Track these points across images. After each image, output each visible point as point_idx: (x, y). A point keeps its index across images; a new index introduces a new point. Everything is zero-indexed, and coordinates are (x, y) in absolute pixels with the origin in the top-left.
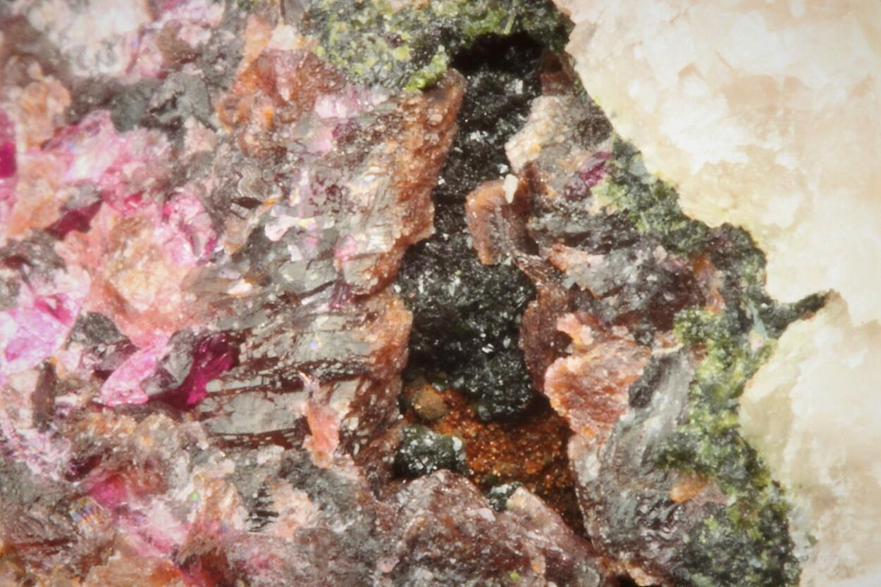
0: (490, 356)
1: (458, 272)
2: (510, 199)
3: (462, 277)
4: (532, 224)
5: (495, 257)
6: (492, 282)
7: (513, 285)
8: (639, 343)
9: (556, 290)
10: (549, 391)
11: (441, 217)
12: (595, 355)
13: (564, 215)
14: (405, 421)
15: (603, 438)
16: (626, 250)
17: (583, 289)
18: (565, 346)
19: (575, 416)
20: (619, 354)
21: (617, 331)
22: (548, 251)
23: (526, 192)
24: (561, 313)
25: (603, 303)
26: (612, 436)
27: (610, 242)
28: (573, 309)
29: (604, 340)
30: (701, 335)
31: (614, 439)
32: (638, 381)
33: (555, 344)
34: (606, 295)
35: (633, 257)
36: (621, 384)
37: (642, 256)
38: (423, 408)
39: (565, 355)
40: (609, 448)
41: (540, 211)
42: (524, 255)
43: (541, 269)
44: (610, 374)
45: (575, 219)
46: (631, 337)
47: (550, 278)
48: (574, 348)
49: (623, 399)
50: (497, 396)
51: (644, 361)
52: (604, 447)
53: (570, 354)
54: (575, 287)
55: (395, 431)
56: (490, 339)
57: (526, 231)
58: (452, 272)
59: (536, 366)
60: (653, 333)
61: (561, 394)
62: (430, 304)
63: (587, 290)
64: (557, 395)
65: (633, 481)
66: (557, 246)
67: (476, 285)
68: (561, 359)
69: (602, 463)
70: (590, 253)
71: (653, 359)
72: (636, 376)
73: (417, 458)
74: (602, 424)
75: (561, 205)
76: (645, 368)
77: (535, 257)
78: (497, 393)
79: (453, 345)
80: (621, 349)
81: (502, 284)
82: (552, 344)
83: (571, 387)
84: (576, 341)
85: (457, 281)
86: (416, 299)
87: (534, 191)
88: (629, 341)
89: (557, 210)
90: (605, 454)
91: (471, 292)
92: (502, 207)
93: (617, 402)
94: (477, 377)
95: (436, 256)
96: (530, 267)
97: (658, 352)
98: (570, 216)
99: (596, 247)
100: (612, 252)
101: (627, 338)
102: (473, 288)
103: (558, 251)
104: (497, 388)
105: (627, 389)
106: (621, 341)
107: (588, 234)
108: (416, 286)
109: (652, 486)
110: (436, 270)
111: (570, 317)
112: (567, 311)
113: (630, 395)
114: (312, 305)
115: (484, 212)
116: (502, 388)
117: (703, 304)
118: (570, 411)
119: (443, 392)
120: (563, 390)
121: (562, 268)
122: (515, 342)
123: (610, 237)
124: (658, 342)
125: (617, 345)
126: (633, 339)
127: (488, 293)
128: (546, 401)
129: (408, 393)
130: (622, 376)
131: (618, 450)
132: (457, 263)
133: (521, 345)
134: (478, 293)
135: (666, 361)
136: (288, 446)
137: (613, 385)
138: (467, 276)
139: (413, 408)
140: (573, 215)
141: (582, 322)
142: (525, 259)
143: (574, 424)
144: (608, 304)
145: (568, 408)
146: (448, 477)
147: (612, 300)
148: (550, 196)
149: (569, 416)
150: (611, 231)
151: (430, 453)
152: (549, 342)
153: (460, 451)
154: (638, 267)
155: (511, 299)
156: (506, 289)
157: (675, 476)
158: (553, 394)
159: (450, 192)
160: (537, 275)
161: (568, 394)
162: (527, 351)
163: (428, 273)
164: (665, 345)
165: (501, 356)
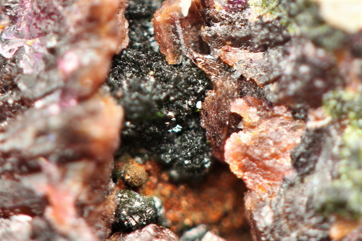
0: (179, 134)
1: (152, 73)
2: (185, 13)
3: (155, 76)
4: (205, 32)
5: (178, 59)
6: (178, 79)
7: (194, 80)
8: (295, 118)
9: (228, 81)
10: (228, 159)
11: (133, 30)
12: (261, 130)
13: (230, 23)
14: (117, 189)
15: (273, 193)
16: (280, 47)
17: (248, 79)
18: (237, 124)
19: (250, 177)
20: (280, 128)
21: (278, 110)
22: (218, 52)
23: (199, 7)
24: (233, 99)
25: (266, 89)
26: (279, 191)
27: (267, 43)
28: (242, 95)
29: (268, 118)
30: (345, 109)
31: (282, 193)
32: (296, 147)
33: (229, 122)
34: (267, 83)
35: (286, 53)
36: (284, 151)
37: (294, 52)
38: (132, 178)
39: (238, 130)
40: (279, 200)
41: (209, 21)
42: (201, 56)
43: (214, 65)
44: (275, 143)
45: (239, 26)
46: (289, 114)
47: (220, 71)
48: (244, 125)
49: (286, 162)
50: (186, 165)
51: (301, 132)
52: (274, 199)
53: (241, 130)
54: (242, 78)
55: (112, 197)
56: (179, 121)
57: (200, 37)
58: (147, 73)
59: (215, 140)
60: (306, 111)
61: (239, 161)
62: (134, 100)
63: (251, 79)
64: (235, 162)
65: (300, 225)
66: (225, 48)
67: (166, 82)
68: (235, 134)
69: (274, 211)
70: (251, 51)
71: (308, 130)
72: (295, 144)
73: (131, 217)
74: (271, 182)
75: (227, 16)
76: (301, 137)
77: (208, 57)
78: (186, 162)
79: (151, 128)
80: (282, 124)
81: (186, 79)
82: (227, 123)
83: (246, 155)
84: (246, 119)
85: (153, 80)
86: (123, 96)
87: (205, 6)
88: (287, 117)
89: (223, 19)
90: (276, 205)
91: (163, 88)
92: (180, 19)
93: (282, 165)
94: (170, 151)
95: (133, 61)
96: (206, 65)
97: (312, 124)
98: (234, 24)
99: (256, 46)
100: (269, 50)
101: (286, 115)
102: (164, 84)
103: (227, 51)
104: (186, 159)
105: (289, 154)
106: (281, 118)
107: (249, 37)
108: (120, 85)
109: (314, 227)
110: (133, 72)
111: (240, 102)
112: (237, 98)
113: (292, 159)
114: (45, 107)
115: (167, 25)
116: (191, 158)
117: (345, 85)
118: (246, 173)
119: (144, 163)
120: (240, 158)
121: (230, 64)
122: (198, 123)
123: (268, 39)
124: (311, 117)
125: (278, 121)
126: (291, 116)
127: (177, 87)
128: (226, 167)
129: (118, 167)
130: (284, 145)
131: (286, 201)
132: (150, 66)
133: (203, 125)
134: (169, 88)
135: (319, 131)
136: (32, 215)
137: (279, 152)
138: (158, 76)
139: (123, 178)
140: (237, 23)
141: (250, 105)
142: (202, 59)
143: (249, 183)
144: (269, 90)
145: (244, 171)
146: (156, 230)
147: (273, 87)
148: (217, 10)
149: (245, 177)
150: (268, 35)
151: (140, 212)
152: (225, 121)
153: (160, 208)
154: (292, 61)
155: (193, 90)
156: (189, 83)
157: (333, 219)
158: (232, 161)
159: (138, 11)
160: (212, 70)
161: (244, 161)
162: (207, 129)
163: (128, 75)
164: (317, 119)
165: (187, 133)
